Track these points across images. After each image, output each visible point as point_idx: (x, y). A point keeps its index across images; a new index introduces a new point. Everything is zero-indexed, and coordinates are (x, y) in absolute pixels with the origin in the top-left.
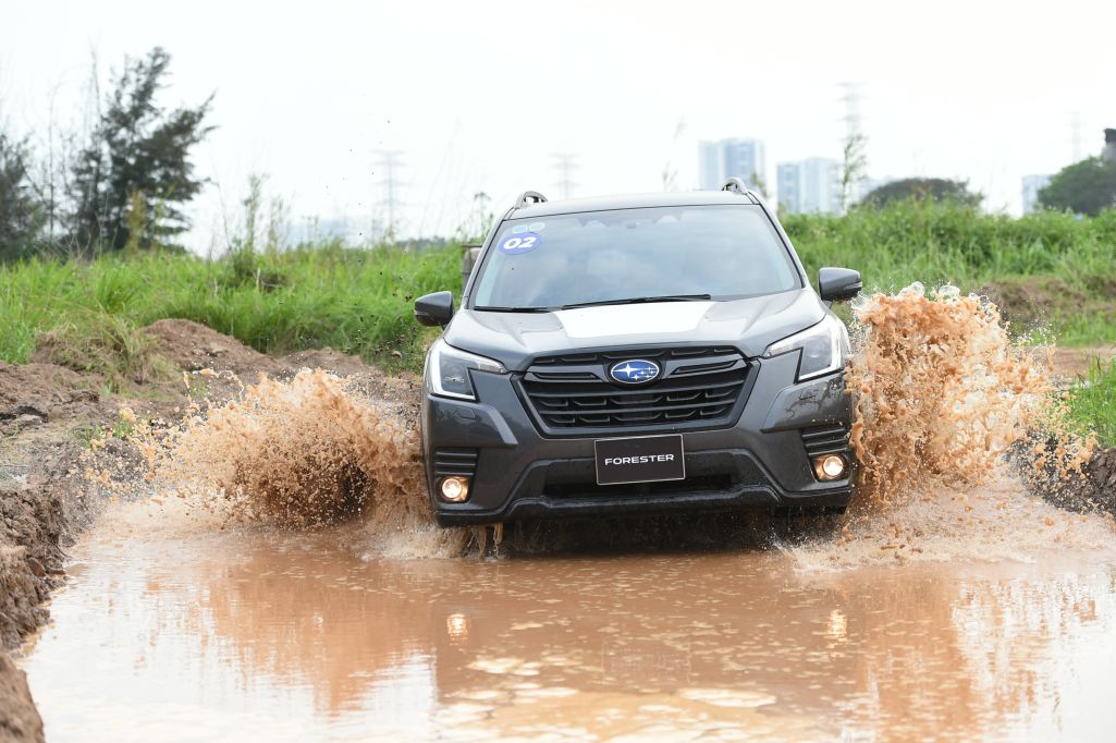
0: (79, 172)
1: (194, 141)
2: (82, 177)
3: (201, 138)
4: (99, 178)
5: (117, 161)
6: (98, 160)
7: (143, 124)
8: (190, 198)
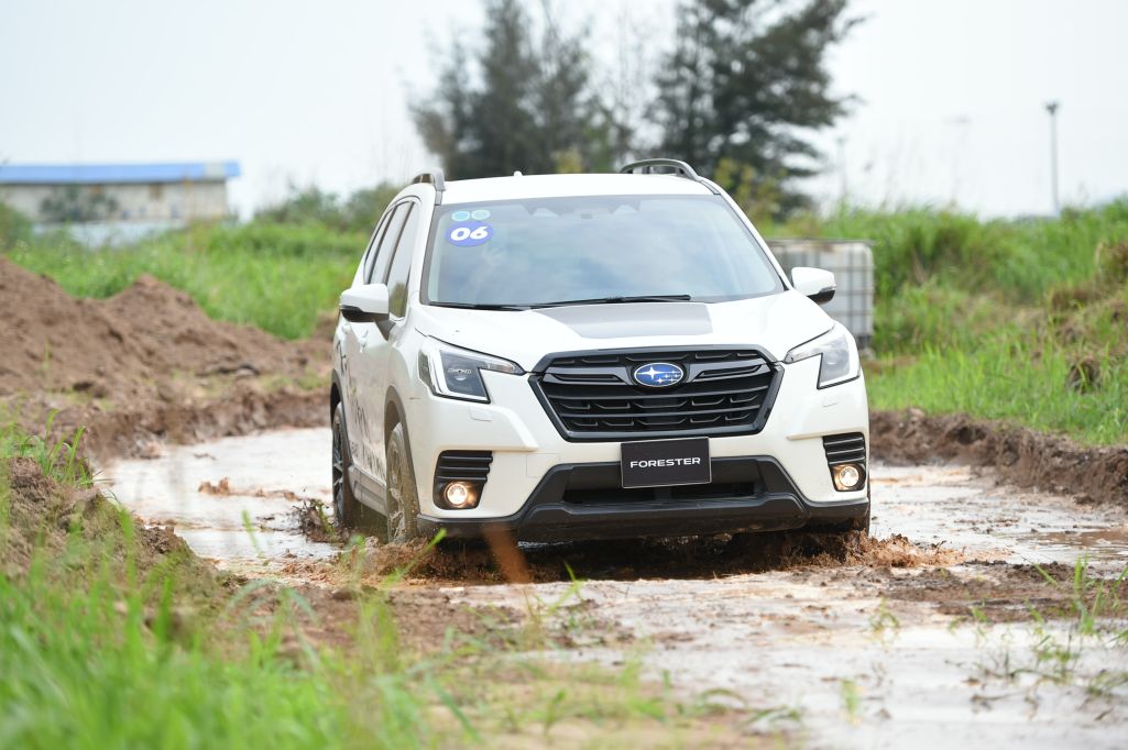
0: (663, 84)
1: (833, 38)
2: (670, 92)
3: (844, 33)
4: (695, 93)
5: (720, 68)
6: (693, 67)
7: (759, 14)
8: (829, 123)
